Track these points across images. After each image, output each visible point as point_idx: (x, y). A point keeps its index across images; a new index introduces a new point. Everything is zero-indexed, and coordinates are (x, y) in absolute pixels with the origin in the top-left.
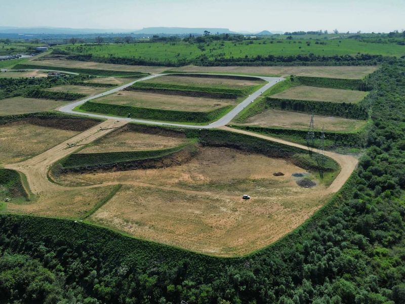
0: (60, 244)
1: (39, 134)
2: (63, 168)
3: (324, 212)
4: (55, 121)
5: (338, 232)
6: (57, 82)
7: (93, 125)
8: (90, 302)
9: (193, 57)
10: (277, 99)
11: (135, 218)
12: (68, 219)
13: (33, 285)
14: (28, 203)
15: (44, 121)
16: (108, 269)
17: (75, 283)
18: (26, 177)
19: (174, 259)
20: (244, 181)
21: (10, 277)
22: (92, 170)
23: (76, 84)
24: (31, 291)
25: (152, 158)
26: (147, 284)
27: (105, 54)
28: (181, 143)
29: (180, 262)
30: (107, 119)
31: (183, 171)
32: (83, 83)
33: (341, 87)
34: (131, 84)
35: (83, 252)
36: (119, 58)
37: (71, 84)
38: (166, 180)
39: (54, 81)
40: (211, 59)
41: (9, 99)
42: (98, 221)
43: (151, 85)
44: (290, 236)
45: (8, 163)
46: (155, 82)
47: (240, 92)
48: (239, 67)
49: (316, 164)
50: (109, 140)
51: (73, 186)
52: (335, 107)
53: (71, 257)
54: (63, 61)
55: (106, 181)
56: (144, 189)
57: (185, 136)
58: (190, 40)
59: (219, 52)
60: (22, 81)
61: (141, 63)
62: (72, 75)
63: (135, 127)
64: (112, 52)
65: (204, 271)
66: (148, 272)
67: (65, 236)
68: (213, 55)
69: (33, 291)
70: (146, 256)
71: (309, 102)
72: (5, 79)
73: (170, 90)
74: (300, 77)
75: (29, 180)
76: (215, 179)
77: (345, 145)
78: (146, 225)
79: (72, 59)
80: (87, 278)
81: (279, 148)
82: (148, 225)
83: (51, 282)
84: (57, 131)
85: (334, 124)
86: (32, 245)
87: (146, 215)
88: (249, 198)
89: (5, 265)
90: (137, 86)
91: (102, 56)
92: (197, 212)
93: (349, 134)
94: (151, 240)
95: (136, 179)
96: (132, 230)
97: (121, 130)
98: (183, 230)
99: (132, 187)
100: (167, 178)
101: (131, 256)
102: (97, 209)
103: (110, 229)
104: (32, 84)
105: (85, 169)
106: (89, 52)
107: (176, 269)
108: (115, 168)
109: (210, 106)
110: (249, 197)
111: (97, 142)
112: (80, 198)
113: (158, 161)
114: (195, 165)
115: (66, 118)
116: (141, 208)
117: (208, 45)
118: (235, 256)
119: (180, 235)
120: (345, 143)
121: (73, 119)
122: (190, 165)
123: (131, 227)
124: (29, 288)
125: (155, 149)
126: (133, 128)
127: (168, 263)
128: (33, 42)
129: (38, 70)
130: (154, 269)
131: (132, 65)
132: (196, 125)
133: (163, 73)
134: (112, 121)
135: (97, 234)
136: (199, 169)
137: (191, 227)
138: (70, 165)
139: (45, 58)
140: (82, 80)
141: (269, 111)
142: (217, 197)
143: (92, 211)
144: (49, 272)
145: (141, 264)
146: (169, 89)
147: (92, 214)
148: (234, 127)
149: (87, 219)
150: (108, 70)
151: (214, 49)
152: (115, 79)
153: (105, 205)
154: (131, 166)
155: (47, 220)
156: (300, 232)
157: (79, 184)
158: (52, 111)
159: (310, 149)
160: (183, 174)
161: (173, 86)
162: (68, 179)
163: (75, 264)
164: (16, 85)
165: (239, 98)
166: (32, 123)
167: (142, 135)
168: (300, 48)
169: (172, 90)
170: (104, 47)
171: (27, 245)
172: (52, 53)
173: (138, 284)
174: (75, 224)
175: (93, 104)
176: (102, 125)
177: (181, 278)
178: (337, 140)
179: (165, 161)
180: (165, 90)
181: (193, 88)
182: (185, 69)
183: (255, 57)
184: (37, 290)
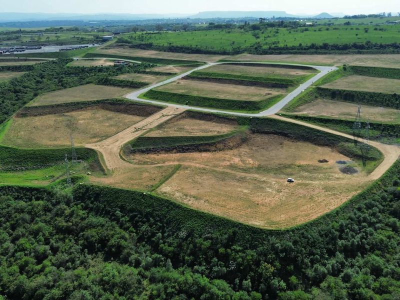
0: (132, 211)
1: (110, 119)
2: (132, 149)
3: (362, 196)
4: (122, 107)
5: (374, 215)
6: (123, 70)
7: (156, 112)
8: (156, 257)
9: (248, 45)
10: (327, 89)
11: (192, 193)
12: (138, 191)
13: (112, 241)
14: (106, 176)
15: (113, 106)
16: (171, 233)
17: (144, 242)
18: (102, 156)
19: (224, 228)
20: (290, 166)
21: (95, 234)
22: (155, 151)
23: (139, 72)
24: (111, 246)
25: (207, 142)
26: (203, 246)
27: (164, 43)
28: (233, 129)
29: (229, 230)
30: (167, 106)
31: (234, 155)
32: (145, 72)
33: (395, 76)
34: (188, 73)
35: (151, 218)
36: (177, 47)
37: (135, 73)
38: (219, 162)
39: (119, 69)
40: (265, 47)
41: (82, 86)
42: (162, 194)
43: (207, 74)
44: (328, 215)
45: (88, 143)
46: (210, 71)
47: (291, 81)
48: (292, 55)
49: (360, 153)
50: (170, 125)
51: (141, 164)
52: (386, 97)
53: (141, 221)
54: (127, 50)
55: (168, 160)
56: (200, 169)
57: (236, 123)
58: (245, 27)
59: (273, 39)
60: (93, 69)
61: (198, 51)
62: (135, 63)
63: (192, 114)
64: (171, 40)
65: (250, 239)
66: (203, 237)
67: (136, 205)
68: (267, 43)
69: (113, 246)
70: (202, 224)
71: (360, 92)
72: (78, 67)
73: (224, 79)
74: (354, 66)
75: (105, 157)
76: (263, 163)
77: (391, 136)
78: (202, 199)
79: (134, 48)
80: (154, 239)
81: (326, 137)
82: (204, 200)
83: (126, 240)
84: (125, 115)
85: (382, 115)
86: (110, 211)
87: (201, 191)
88: (293, 182)
89: (90, 225)
90: (194, 75)
91: (161, 45)
92: (246, 191)
93: (396, 125)
94: (206, 211)
95: (193, 160)
96: (190, 203)
97: (180, 116)
98: (233, 205)
99: (190, 167)
100: (220, 161)
101: (189, 224)
102: (161, 184)
103: (172, 201)
104: (101, 72)
105: (150, 150)
106: (150, 41)
107: (226, 236)
108: (175, 151)
109: (261, 95)
110: (293, 180)
111: (160, 127)
112: (147, 174)
113: (212, 145)
114: (245, 150)
115: (132, 105)
116: (198, 185)
117: (263, 33)
118: (277, 229)
119: (230, 209)
120: (391, 133)
121: (139, 105)
122: (241, 150)
123: (189, 200)
124: (110, 243)
125: (210, 134)
126: (190, 115)
127: (220, 231)
128: (99, 31)
129: (105, 59)
130: (209, 235)
131: (189, 53)
132: (247, 113)
133: (218, 62)
134: (173, 109)
135: (162, 204)
136: (248, 154)
137: (240, 203)
138: (138, 146)
139: (110, 47)
140: (145, 68)
141: (319, 100)
142: (264, 179)
143: (157, 186)
144: (124, 232)
145: (198, 230)
147: (157, 188)
148: (283, 115)
149: (153, 192)
150: (167, 58)
151: (269, 37)
152: (173, 68)
153: (168, 181)
154: (189, 149)
155: (122, 191)
156: (337, 213)
157: (145, 163)
158: (120, 98)
159: (356, 138)
160: (233, 157)
161: (227, 75)
162: (137, 158)
163: (144, 227)
164: (88, 72)
165: (290, 88)
166: (103, 108)
167: (198, 121)
168: (357, 35)
169: (226, 79)
170: (163, 35)
171: (106, 211)
172: (117, 42)
173: (195, 246)
174: (144, 195)
175: (155, 92)
176: (163, 112)
177: (231, 243)
178: (383, 131)
179: (218, 145)
180: (220, 79)
181: (246, 77)
182: (239, 58)
183: (309, 45)
184: (115, 245)
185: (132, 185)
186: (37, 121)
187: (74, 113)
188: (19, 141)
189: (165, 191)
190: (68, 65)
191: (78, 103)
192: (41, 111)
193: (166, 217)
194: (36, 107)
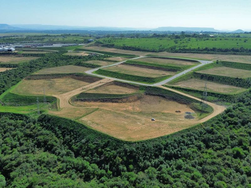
0: (64, 128)
1: (73, 83)
2: (77, 99)
4: (82, 77)
5: (190, 140)
6: (91, 59)
7: (98, 80)
8: (68, 151)
14: (57, 111)
16: (79, 140)
18: (59, 101)
20: (157, 113)
21: (42, 138)
22: (89, 100)
23: (99, 60)
25: (117, 98)
28: (135, 92)
30: (105, 78)
31: (130, 105)
32: (103, 60)
34: (125, 61)
35: (72, 133)
37: (98, 60)
39: (90, 58)
41: (66, 66)
45: (55, 94)
47: (180, 68)
51: (78, 106)
52: (232, 79)
54: (99, 48)
55: (93, 106)
56: (108, 111)
57: (138, 88)
60: (75, 57)
62: (100, 55)
67: (66, 126)
71: (217, 76)
72: (68, 56)
75: (60, 102)
76: (144, 110)
77: (224, 101)
79: (104, 46)
80: (70, 143)
81: (185, 99)
84: (82, 82)
86: (53, 128)
88: (154, 120)
89: (42, 134)
90: (128, 62)
93: (228, 95)
95: (107, 106)
97: (109, 84)
99: (103, 109)
100: (121, 108)
101: (89, 136)
102: (83, 116)
104: (80, 59)
105: (86, 100)
106: (113, 43)
108: (99, 101)
109: (159, 75)
111: (96, 88)
112: (79, 111)
113: (120, 99)
115: (87, 76)
116: (102, 118)
117: (180, 40)
121: (90, 77)
122: (136, 103)
123: (93, 125)
125: (121, 94)
126: (116, 83)
129: (85, 52)
133: (146, 56)
134: (107, 79)
136: (139, 105)
138: (80, 97)
139: (91, 45)
140: (104, 58)
144: (57, 139)
145: (92, 139)
146: (143, 64)
147: (80, 118)
148: (166, 86)
149: (77, 120)
154: (107, 100)
157: (81, 106)
158: (82, 73)
162: (77, 103)
164: (73, 59)
165: (178, 72)
166: (72, 78)
167: (119, 87)
169: (144, 65)
172: (95, 43)
174: (72, 121)
175: (102, 70)
176: (102, 81)
178: (220, 98)
179: (124, 100)
180: (141, 65)
181: (155, 65)
182: (160, 54)
183: (204, 48)
185: (69, 116)
186: (34, 82)
187: (55, 80)
188: (21, 91)
189: (83, 120)
190: (63, 54)
191: (59, 74)
192: (38, 77)
193: (79, 132)
194: (36, 75)
